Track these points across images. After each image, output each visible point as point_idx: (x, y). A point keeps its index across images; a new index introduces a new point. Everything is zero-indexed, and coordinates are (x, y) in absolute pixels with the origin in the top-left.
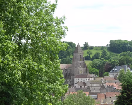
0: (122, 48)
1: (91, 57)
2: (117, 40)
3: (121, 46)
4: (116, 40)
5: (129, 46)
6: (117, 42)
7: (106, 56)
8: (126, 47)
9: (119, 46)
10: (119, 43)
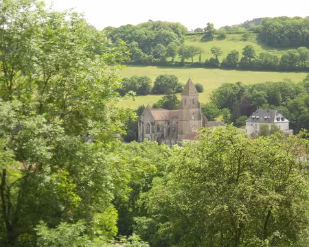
0: (290, 38)
1: (221, 62)
2: (279, 18)
3: (286, 32)
4: (275, 18)
5: (305, 32)
6: (277, 23)
7: (252, 59)
8: (298, 34)
9: (282, 32)
10: (282, 26)
